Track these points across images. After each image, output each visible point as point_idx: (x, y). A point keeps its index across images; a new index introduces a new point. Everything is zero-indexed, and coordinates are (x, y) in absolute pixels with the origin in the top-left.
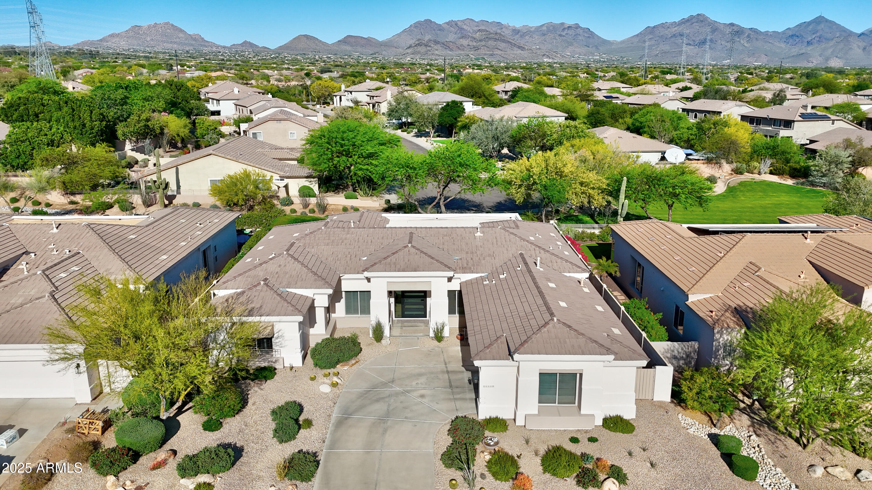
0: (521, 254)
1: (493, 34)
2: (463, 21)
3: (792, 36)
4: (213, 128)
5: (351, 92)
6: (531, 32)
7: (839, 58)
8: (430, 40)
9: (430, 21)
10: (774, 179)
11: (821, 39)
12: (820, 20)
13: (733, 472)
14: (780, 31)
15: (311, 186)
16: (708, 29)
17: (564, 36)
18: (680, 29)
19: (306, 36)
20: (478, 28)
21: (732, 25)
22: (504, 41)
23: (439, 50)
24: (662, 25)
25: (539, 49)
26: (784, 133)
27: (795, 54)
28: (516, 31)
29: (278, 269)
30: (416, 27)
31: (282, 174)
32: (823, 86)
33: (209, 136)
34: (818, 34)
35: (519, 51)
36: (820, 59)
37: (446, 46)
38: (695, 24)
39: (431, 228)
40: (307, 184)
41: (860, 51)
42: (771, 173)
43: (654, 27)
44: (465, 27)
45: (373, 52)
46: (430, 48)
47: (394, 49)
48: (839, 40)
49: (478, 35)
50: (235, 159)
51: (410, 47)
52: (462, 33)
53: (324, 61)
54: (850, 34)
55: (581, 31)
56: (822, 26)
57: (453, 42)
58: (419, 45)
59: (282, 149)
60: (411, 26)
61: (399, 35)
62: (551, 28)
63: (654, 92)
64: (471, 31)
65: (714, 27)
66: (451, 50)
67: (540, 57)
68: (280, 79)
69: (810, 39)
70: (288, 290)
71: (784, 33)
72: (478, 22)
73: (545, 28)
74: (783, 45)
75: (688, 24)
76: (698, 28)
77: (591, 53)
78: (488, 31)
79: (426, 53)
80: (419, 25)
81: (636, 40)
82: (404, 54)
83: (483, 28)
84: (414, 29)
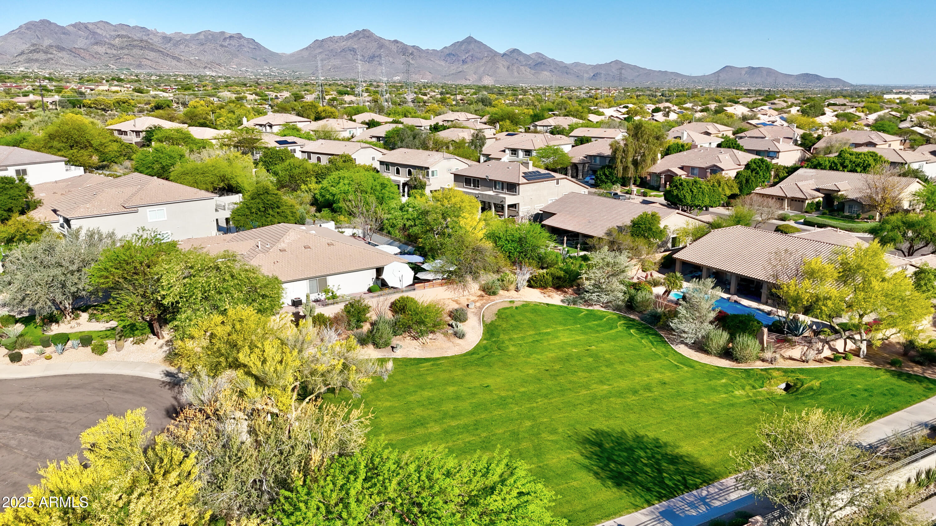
1: (137, 40)
2: (95, 24)
3: (449, 55)
6: (186, 40)
7: (490, 76)
8: (51, 46)
9: (48, 22)
11: (473, 58)
12: (470, 40)
14: (438, 50)
17: (226, 47)
20: (117, 33)
21: (396, 42)
22: (153, 50)
23: (65, 58)
24: (331, 39)
25: (199, 60)
26: (510, 199)
27: (454, 71)
28: (167, 39)
30: (28, 29)
34: (470, 54)
35: (174, 62)
36: (476, 77)
37: (73, 52)
42: (530, 285)
43: (323, 41)
44: (98, 31)
46: (52, 56)
48: (488, 59)
49: (117, 41)
51: (22, 53)
52: (95, 39)
54: (496, 54)
55: (245, 42)
56: (472, 46)
57: (84, 50)
58: (35, 51)
60: (21, 27)
62: (210, 37)
64: (107, 36)
66: (83, 59)
67: (201, 69)
69: (464, 57)
71: (442, 51)
72: (115, 26)
73: (202, 37)
74: (443, 63)
76: (365, 43)
77: (260, 66)
78: (129, 38)
79: (47, 60)
80: (33, 27)
81: (306, 54)
82: (15, 63)
83: (124, 33)
84: (26, 31)
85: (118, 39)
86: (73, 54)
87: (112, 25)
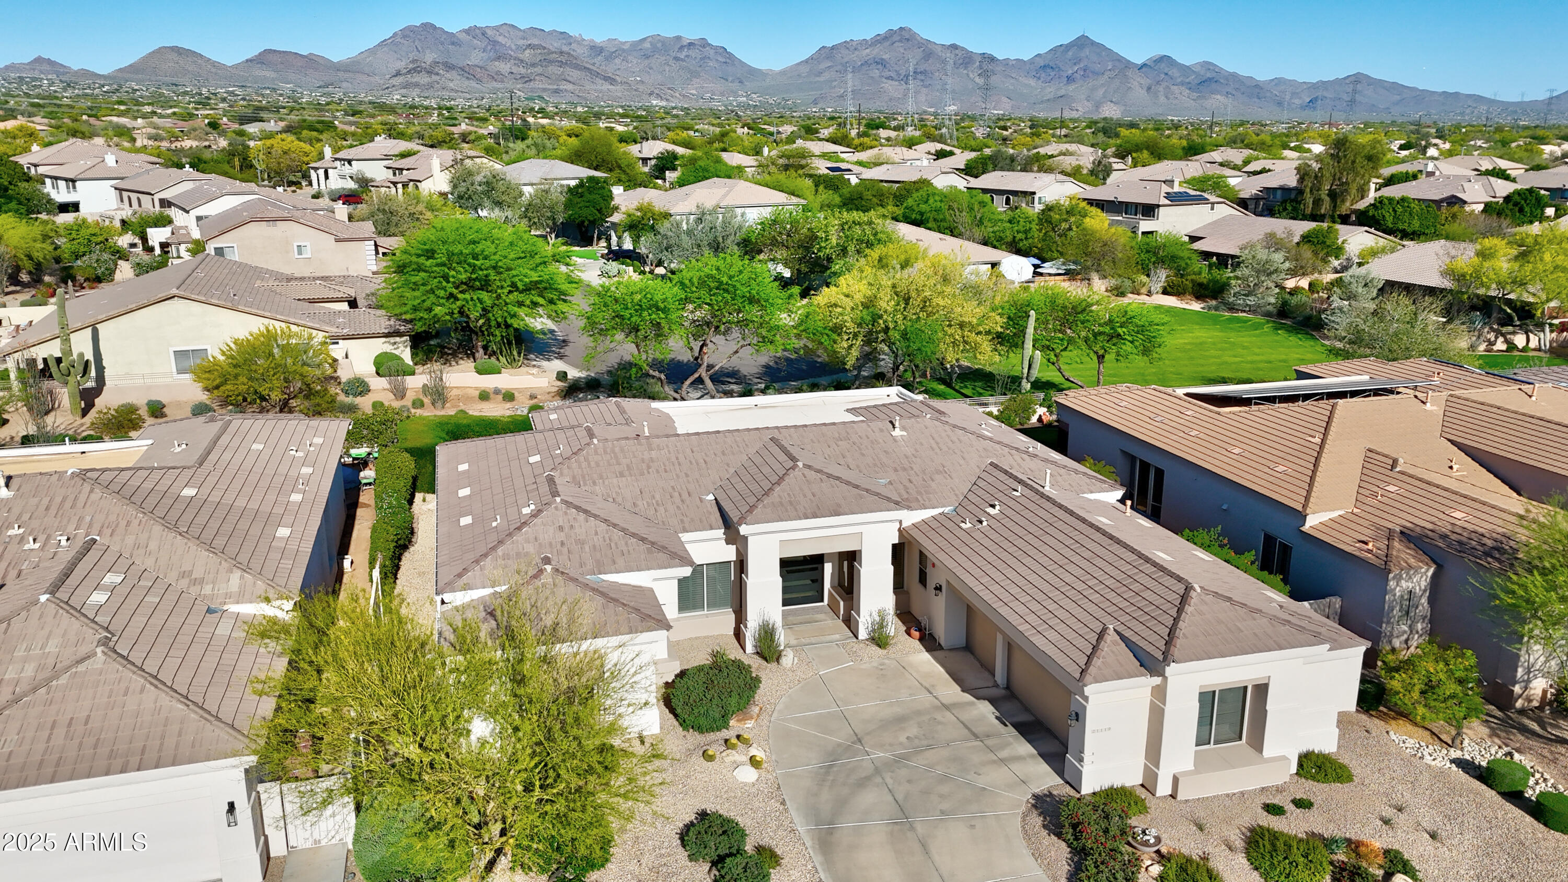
0: (992, 464)
1: (556, 53)
2: (496, 28)
3: (1044, 67)
4: (100, 239)
5: (350, 162)
6: (624, 51)
7: (1115, 103)
8: (436, 63)
9: (433, 27)
10: (1171, 301)
11: (1087, 73)
12: (1083, 42)
13: (1546, 825)
14: (1025, 59)
15: (397, 352)
16: (919, 53)
17: (683, 60)
18: (875, 52)
19: (177, 50)
20: (526, 42)
21: (954, 47)
22: (577, 67)
23: (455, 81)
24: (846, 45)
25: (642, 82)
26: (1145, 225)
27: (1051, 96)
28: (596, 49)
29: (561, 536)
30: (404, 37)
31: (333, 330)
32: (1147, 149)
33: (94, 257)
34: (1082, 65)
35: (606, 86)
36: (1089, 105)
37: (467, 72)
38: (897, 44)
39: (806, 426)
40: (388, 348)
41: (1143, 92)
42: (1165, 292)
43: (833, 48)
44: (500, 39)
45: (321, 83)
46: (437, 78)
47: (365, 78)
48: (1112, 74)
49: (527, 55)
50: (229, 305)
51: (398, 74)
52: (496, 51)
53: (224, 100)
54: (1128, 64)
55: (712, 52)
56: (1087, 51)
57: (481, 68)
58: (416, 70)
59: (302, 279)
60: (395, 34)
61: (372, 51)
62: (659, 45)
63: (897, 160)
64: (514, 47)
65: (928, 50)
66: (479, 81)
67: (645, 97)
68: (157, 135)
69: (1070, 72)
70: (603, 577)
71: (1032, 61)
72: (524, 31)
73: (647, 45)
74: (1032, 82)
75: (887, 44)
76: (902, 51)
77: (732, 91)
78: (545, 48)
79: (430, 86)
80: (411, 34)
81: (805, 70)
82: (387, 88)
83: (535, 41)
84: (402, 41)
85: (528, 51)
86: (466, 75)
87: (520, 30)
